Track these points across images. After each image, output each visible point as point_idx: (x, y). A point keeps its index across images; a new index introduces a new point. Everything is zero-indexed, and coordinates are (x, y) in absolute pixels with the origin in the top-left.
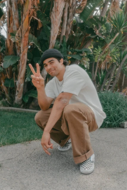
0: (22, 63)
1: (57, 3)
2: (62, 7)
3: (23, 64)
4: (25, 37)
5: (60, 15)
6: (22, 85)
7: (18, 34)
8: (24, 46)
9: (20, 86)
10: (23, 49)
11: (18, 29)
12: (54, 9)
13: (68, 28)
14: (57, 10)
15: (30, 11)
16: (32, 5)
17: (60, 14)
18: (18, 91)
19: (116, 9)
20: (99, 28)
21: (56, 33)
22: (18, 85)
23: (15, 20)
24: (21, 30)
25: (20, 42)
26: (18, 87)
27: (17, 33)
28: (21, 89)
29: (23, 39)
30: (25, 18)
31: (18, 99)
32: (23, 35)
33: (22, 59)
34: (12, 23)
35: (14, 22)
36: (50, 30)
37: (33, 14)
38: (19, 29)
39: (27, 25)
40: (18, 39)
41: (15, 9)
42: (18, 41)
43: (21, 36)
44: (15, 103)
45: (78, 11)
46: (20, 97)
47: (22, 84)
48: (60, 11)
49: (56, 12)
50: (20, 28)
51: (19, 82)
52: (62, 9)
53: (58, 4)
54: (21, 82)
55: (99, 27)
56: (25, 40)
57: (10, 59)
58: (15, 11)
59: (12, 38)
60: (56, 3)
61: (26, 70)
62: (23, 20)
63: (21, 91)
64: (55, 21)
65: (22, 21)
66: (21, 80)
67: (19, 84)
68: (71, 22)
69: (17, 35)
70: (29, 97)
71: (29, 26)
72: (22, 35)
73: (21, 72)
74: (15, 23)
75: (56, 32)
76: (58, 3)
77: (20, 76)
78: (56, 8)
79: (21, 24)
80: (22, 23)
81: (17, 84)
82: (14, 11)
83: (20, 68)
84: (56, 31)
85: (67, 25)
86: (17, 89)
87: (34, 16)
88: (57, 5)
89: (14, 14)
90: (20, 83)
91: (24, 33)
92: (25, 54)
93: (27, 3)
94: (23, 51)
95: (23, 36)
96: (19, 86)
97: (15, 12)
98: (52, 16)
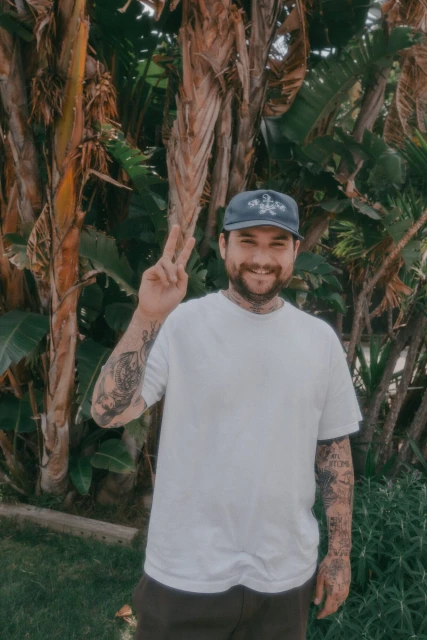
0: (60, 351)
1: (187, 107)
2: (208, 117)
3: (64, 355)
4: (65, 250)
5: (204, 152)
6: (64, 430)
7: (39, 236)
8: (62, 288)
9: (55, 432)
10: (59, 297)
11: (37, 214)
12: (176, 130)
13: (237, 176)
14: (192, 134)
15: (80, 150)
16: (86, 123)
17: (204, 146)
18: (49, 453)
19: (420, 93)
20: (356, 166)
21: (189, 225)
22: (47, 428)
23: (23, 181)
24: (49, 221)
25: (46, 268)
26: (46, 438)
27: (34, 231)
28: (59, 446)
29: (58, 258)
30: (62, 175)
31: (50, 477)
32: (57, 242)
33: (56, 335)
34: (12, 185)
35: (19, 187)
36: (165, 212)
37: (94, 163)
38: (43, 216)
39: (72, 204)
40: (39, 257)
41: (20, 138)
42: (37, 265)
43: (48, 244)
44: (42, 491)
45: (270, 107)
46: (58, 471)
47: (62, 426)
48: (202, 134)
49: (186, 140)
50: (46, 213)
51: (52, 421)
52: (212, 128)
53: (191, 109)
54: (58, 421)
55: (356, 162)
56: (65, 262)
57: (11, 336)
58: (21, 145)
59: (16, 251)
60: (185, 103)
61: (77, 374)
62: (54, 186)
63: (61, 451)
64: (182, 175)
65: (51, 188)
66: (58, 412)
67: (52, 429)
68: (247, 153)
69: (32, 239)
70: (93, 468)
71: (79, 207)
72: (51, 241)
73: (57, 384)
74: (24, 189)
75: (188, 219)
76: (191, 103)
77: (52, 397)
78: (186, 126)
79: (49, 198)
80: (52, 197)
81: (44, 426)
82: (16, 144)
83: (53, 370)
84: (190, 215)
85: (231, 167)
86: (47, 444)
87: (97, 169)
88: (187, 112)
89: (19, 158)
90: (54, 422)
91: (62, 237)
92: (67, 318)
93: (68, 117)
94: (60, 307)
95: (55, 248)
96: (52, 434)
97: (21, 150)
98: (173, 159)
